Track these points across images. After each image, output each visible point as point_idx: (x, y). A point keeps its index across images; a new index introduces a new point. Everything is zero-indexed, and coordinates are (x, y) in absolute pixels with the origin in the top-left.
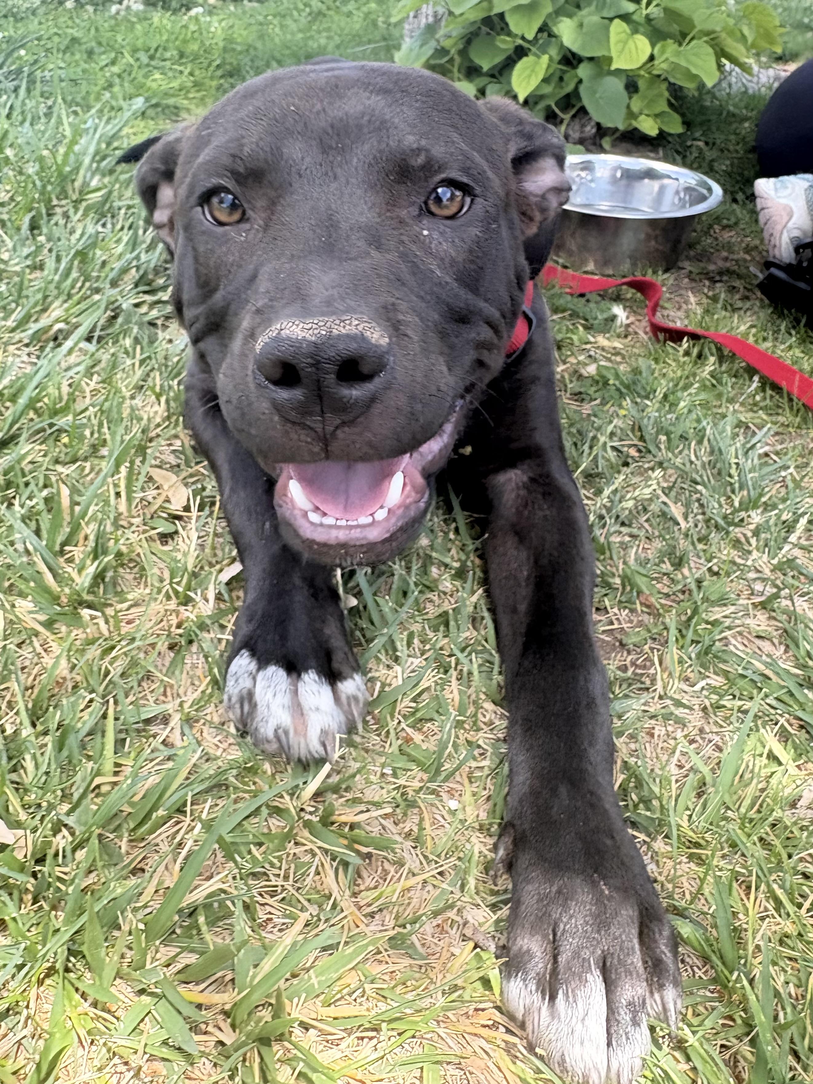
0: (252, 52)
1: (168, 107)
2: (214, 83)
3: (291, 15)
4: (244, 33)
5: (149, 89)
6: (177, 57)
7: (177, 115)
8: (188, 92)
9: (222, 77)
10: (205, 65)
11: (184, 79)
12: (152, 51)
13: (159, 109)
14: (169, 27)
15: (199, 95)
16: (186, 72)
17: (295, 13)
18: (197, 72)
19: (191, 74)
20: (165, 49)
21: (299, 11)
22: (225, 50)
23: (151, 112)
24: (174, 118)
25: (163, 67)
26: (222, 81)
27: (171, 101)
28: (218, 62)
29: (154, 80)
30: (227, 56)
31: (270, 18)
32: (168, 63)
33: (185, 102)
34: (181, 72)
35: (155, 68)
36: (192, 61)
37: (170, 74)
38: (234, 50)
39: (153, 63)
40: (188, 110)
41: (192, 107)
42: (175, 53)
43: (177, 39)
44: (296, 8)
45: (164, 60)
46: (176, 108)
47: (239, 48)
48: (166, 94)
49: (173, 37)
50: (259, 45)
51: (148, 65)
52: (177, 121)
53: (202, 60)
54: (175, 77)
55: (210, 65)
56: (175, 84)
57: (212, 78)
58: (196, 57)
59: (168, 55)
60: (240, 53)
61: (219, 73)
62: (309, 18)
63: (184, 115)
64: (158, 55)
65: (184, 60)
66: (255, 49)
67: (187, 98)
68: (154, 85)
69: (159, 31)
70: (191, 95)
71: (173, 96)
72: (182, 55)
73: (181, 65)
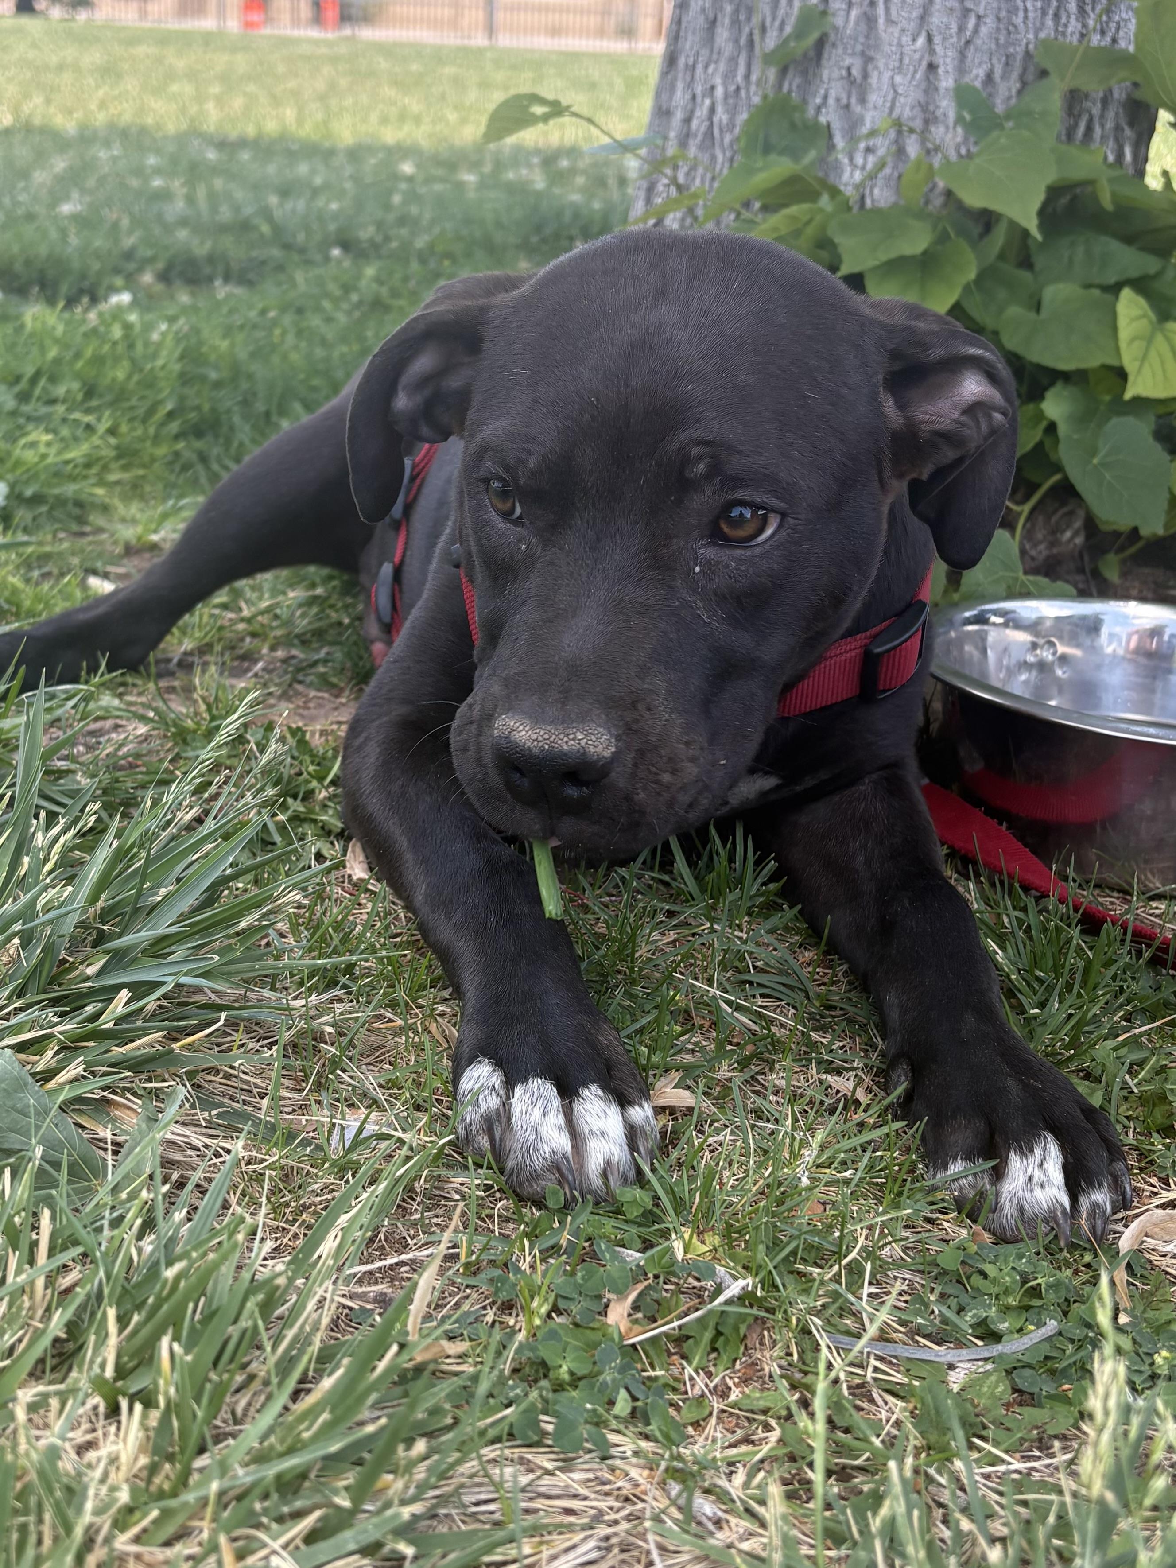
0: (244, 385)
1: (61, 502)
2: (162, 451)
3: (318, 309)
4: (224, 345)
5: (18, 463)
6: (80, 397)
7: (81, 520)
8: (105, 468)
9: (177, 437)
10: (141, 411)
11: (96, 440)
12: (23, 385)
13: (44, 509)
14: (60, 329)
15: (126, 476)
16: (102, 427)
17: (327, 304)
18: (124, 428)
19: (112, 431)
20: (53, 379)
21: (336, 301)
22: (185, 379)
23: (22, 515)
24: (75, 527)
25: (48, 417)
26: (181, 445)
27: (70, 489)
28: (169, 406)
29: (33, 445)
30: (189, 391)
31: (272, 314)
32: (60, 409)
33: (100, 491)
34: (89, 428)
35: (29, 419)
36: (112, 404)
37: (65, 432)
38: (203, 379)
39: (26, 408)
40: (105, 509)
41: (117, 502)
42: (75, 385)
43: (78, 355)
44: (327, 295)
45: (53, 402)
46: (79, 504)
47: (213, 375)
48: (57, 474)
49: (68, 355)
50: (256, 367)
51: (13, 414)
52: (83, 534)
53: (134, 402)
54: (76, 439)
55: (151, 411)
56: (75, 453)
57: (156, 439)
58: (119, 397)
59: (60, 390)
60: (218, 385)
61: (174, 427)
62: (357, 314)
63: (97, 519)
64: (37, 391)
65: (94, 403)
66: (250, 377)
67: (101, 483)
68: (30, 456)
69: (39, 339)
70: (112, 477)
71: (72, 478)
72: (90, 392)
73: (88, 411)
